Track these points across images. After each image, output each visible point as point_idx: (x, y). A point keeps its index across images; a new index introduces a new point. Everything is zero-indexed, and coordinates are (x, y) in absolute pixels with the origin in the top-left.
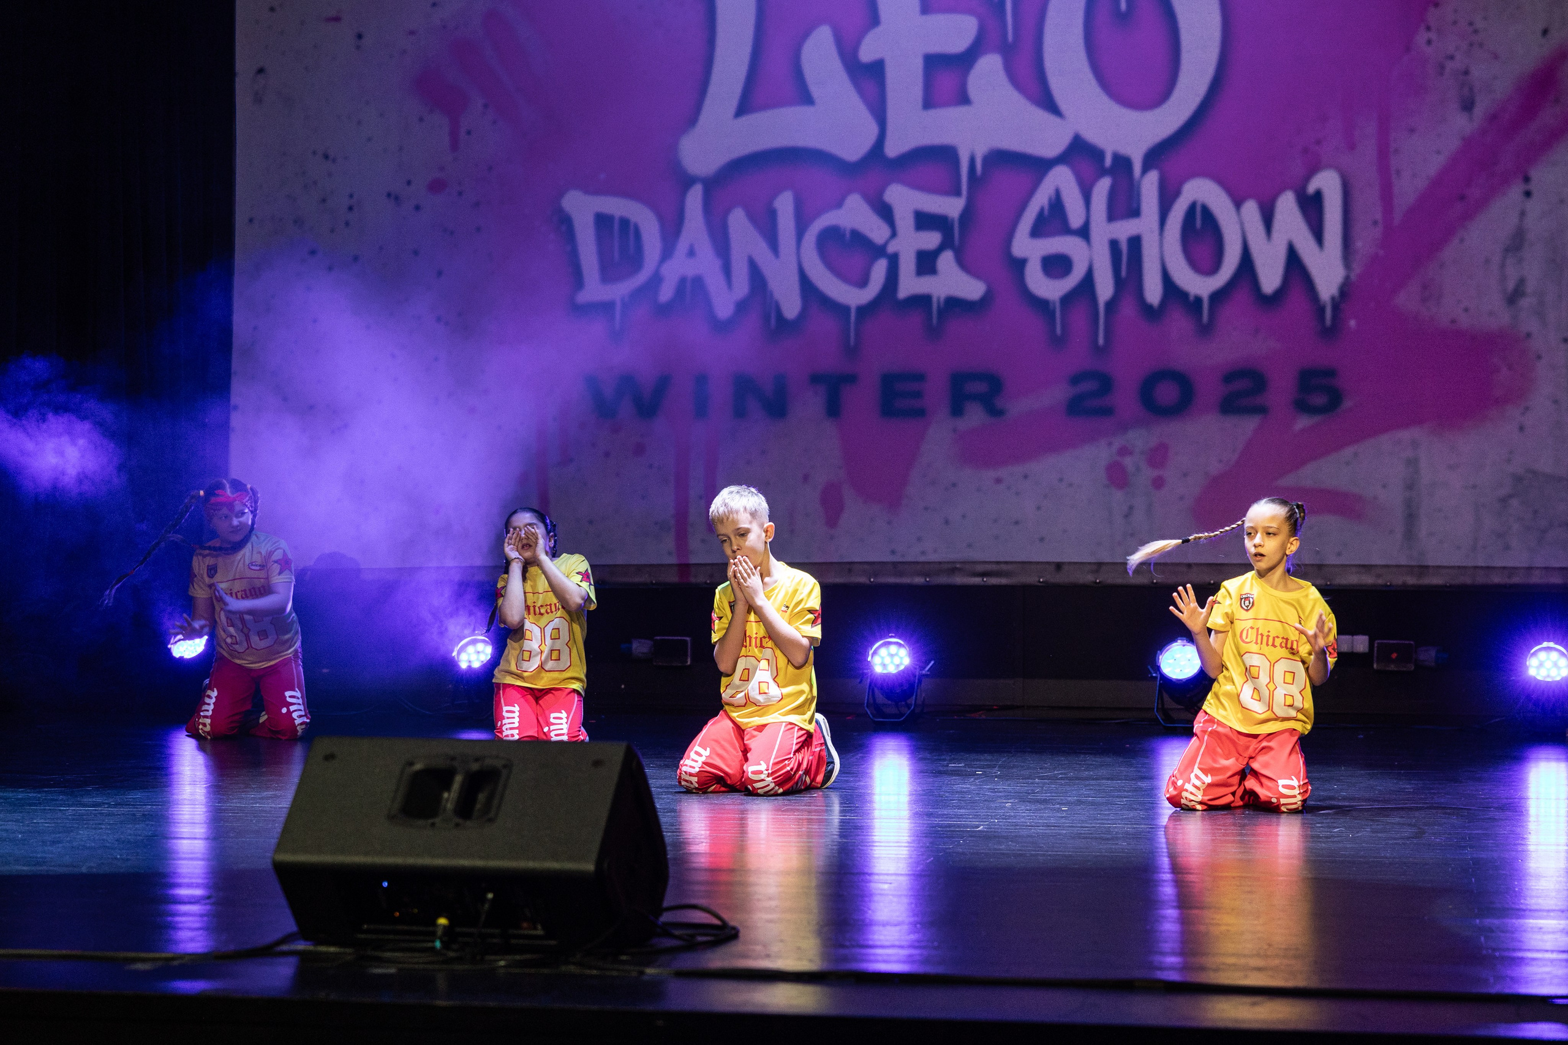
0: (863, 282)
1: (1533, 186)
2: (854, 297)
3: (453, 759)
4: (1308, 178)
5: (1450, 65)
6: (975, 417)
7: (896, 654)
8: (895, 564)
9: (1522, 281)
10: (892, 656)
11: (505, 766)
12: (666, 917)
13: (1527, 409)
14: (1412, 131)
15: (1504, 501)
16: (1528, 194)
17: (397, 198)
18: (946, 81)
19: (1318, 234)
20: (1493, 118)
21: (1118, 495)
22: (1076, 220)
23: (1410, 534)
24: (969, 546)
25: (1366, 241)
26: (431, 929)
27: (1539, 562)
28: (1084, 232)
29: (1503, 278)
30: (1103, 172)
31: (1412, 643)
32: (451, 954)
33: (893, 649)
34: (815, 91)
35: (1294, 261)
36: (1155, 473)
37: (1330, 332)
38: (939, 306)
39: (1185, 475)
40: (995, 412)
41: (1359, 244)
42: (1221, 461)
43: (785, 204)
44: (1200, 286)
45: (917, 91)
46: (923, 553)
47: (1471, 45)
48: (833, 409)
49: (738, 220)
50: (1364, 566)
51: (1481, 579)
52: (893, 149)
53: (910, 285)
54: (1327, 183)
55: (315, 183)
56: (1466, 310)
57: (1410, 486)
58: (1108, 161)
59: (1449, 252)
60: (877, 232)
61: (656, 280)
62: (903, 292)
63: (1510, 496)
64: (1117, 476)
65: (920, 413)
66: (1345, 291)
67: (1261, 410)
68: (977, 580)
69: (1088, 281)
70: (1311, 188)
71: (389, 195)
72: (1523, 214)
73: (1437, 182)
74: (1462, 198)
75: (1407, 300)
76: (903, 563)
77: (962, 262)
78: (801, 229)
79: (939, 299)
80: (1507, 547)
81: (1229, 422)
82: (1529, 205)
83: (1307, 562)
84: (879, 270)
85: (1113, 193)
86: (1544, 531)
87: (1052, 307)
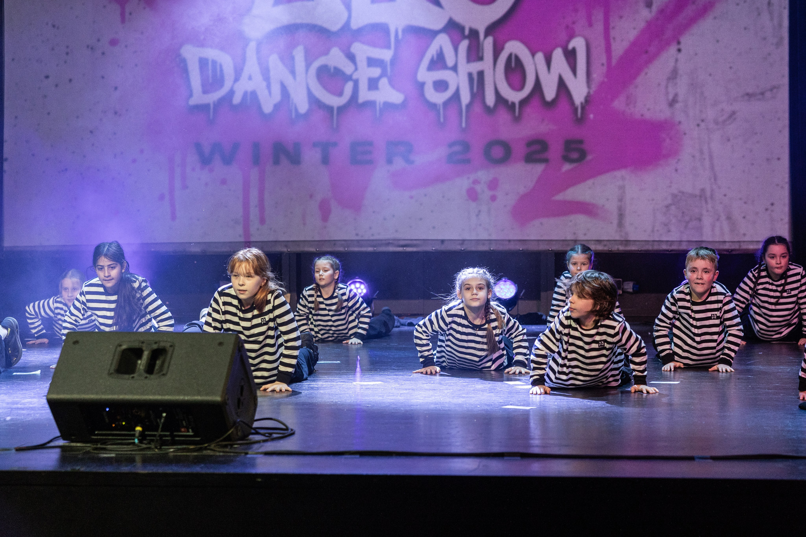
0: (340, 94)
1: (682, 46)
2: (335, 101)
3: (143, 343)
4: (568, 41)
6: (399, 164)
7: (360, 288)
8: (358, 241)
9: (676, 95)
10: (357, 288)
11: (171, 346)
12: (256, 425)
13: (679, 160)
14: (621, 17)
15: (667, 207)
16: (679, 50)
17: (94, 49)
19: (574, 70)
20: (661, 11)
21: (473, 205)
22: (450, 62)
23: (620, 224)
24: (397, 231)
25: (598, 75)
26: (132, 433)
27: (685, 238)
28: (455, 68)
29: (667, 93)
30: (465, 37)
31: (621, 280)
32: (144, 446)
33: (358, 285)
35: (562, 85)
36: (492, 193)
37: (580, 121)
38: (380, 107)
39: (507, 194)
40: (409, 161)
41: (595, 76)
42: (525, 187)
44: (515, 97)
46: (373, 235)
48: (325, 161)
49: (274, 60)
50: (598, 241)
51: (656, 247)
52: (354, 25)
53: (365, 95)
54: (578, 43)
55: (48, 40)
56: (649, 110)
57: (621, 200)
58: (467, 32)
59: (640, 80)
60: (348, 68)
61: (232, 93)
62: (361, 100)
63: (671, 205)
64: (472, 195)
65: (370, 163)
66: (588, 100)
67: (546, 161)
68: (400, 249)
69: (457, 95)
70: (570, 47)
71: (88, 46)
72: (677, 60)
73: (634, 44)
74: (647, 52)
75: (619, 104)
76: (362, 240)
77: (392, 84)
78: (308, 66)
79: (380, 104)
80: (669, 231)
81: (529, 167)
82: (680, 56)
83: (568, 238)
84: (348, 88)
85: (469, 49)
86: (688, 222)
87: (438, 108)
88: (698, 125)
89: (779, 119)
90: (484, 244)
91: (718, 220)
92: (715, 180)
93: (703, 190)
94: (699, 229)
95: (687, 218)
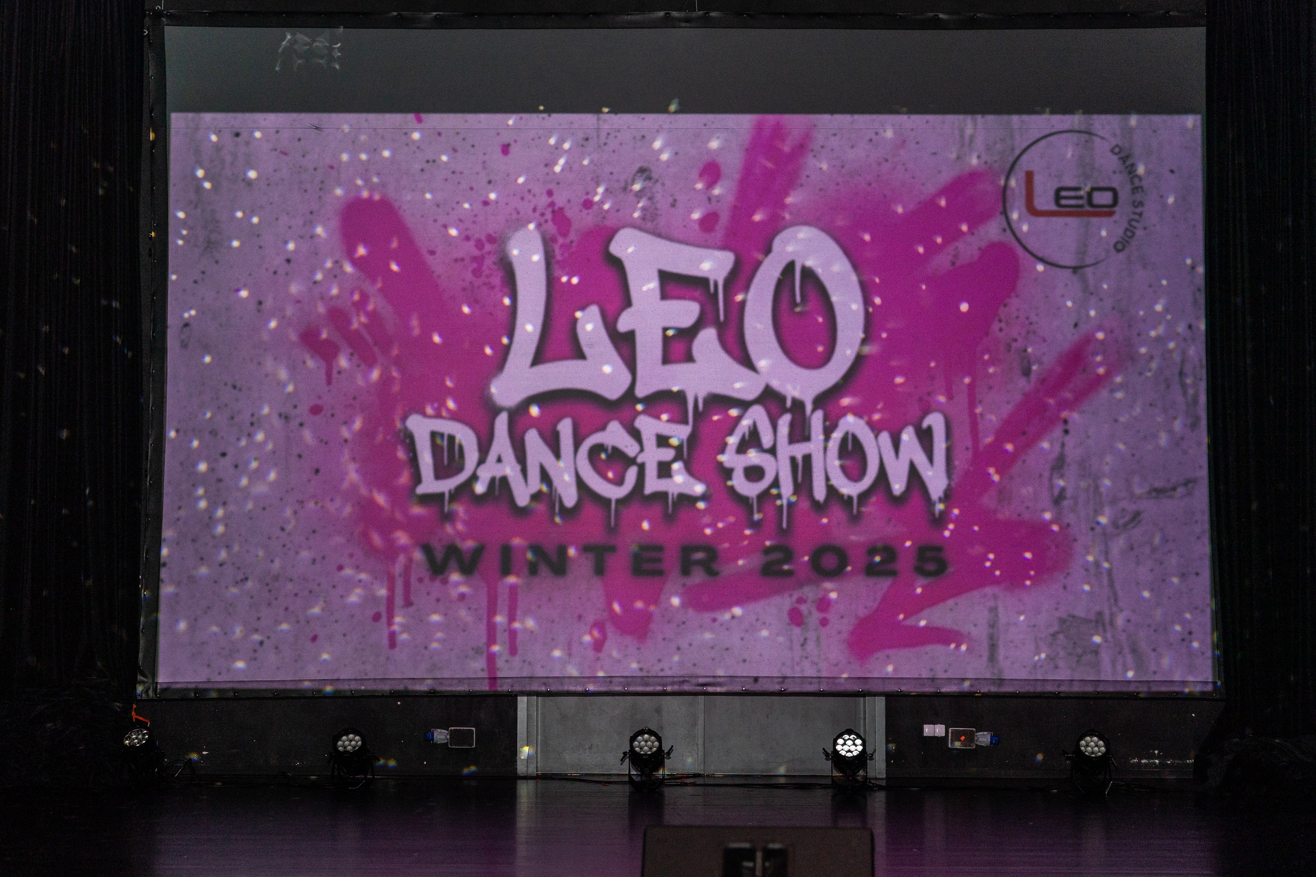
0: (619, 481)
1: (1070, 427)
2: (614, 493)
4: (922, 418)
5: (1014, 345)
6: (698, 577)
7: (649, 742)
8: (642, 678)
9: (1063, 490)
10: (646, 742)
13: (1068, 574)
14: (990, 388)
15: (1054, 635)
16: (1066, 432)
17: (286, 418)
18: (678, 347)
19: (929, 456)
20: (1043, 381)
21: (797, 631)
22: (767, 441)
23: (992, 658)
24: (695, 665)
25: (962, 461)
27: (1078, 677)
28: (772, 451)
29: (1052, 487)
30: (784, 410)
31: (974, 729)
33: (645, 738)
34: (586, 350)
35: (914, 473)
36: (821, 615)
37: (938, 521)
38: (673, 498)
39: (842, 617)
40: (712, 573)
41: (957, 463)
42: (866, 608)
43: (565, 428)
44: (851, 489)
45: (658, 353)
46: (662, 670)
47: (1028, 332)
48: (599, 570)
49: (532, 438)
50: (962, 679)
51: (1039, 689)
52: (641, 391)
53: (653, 485)
54: (935, 421)
55: (226, 405)
56: (1028, 508)
57: (993, 625)
58: (789, 403)
59: (1015, 469)
60: (629, 447)
61: (474, 478)
62: (648, 490)
63: (1058, 633)
64: (796, 618)
65: (660, 573)
66: (948, 493)
67: (893, 573)
68: (700, 689)
69: (776, 483)
70: (925, 424)
71: (280, 415)
72: (1063, 445)
73: (1007, 422)
74: (1024, 433)
76: (648, 677)
77: (690, 470)
78: (577, 445)
79: (673, 495)
80: (1056, 667)
81: (871, 581)
82: (1067, 439)
83: (924, 676)
84: (631, 475)
85: (792, 425)
86: (1080, 656)
87: (750, 501)
88: (1092, 529)
89: (1196, 522)
90: (810, 683)
91: (1120, 653)
92: (1116, 600)
93: (1100, 614)
94: (1096, 666)
95: (1080, 651)
